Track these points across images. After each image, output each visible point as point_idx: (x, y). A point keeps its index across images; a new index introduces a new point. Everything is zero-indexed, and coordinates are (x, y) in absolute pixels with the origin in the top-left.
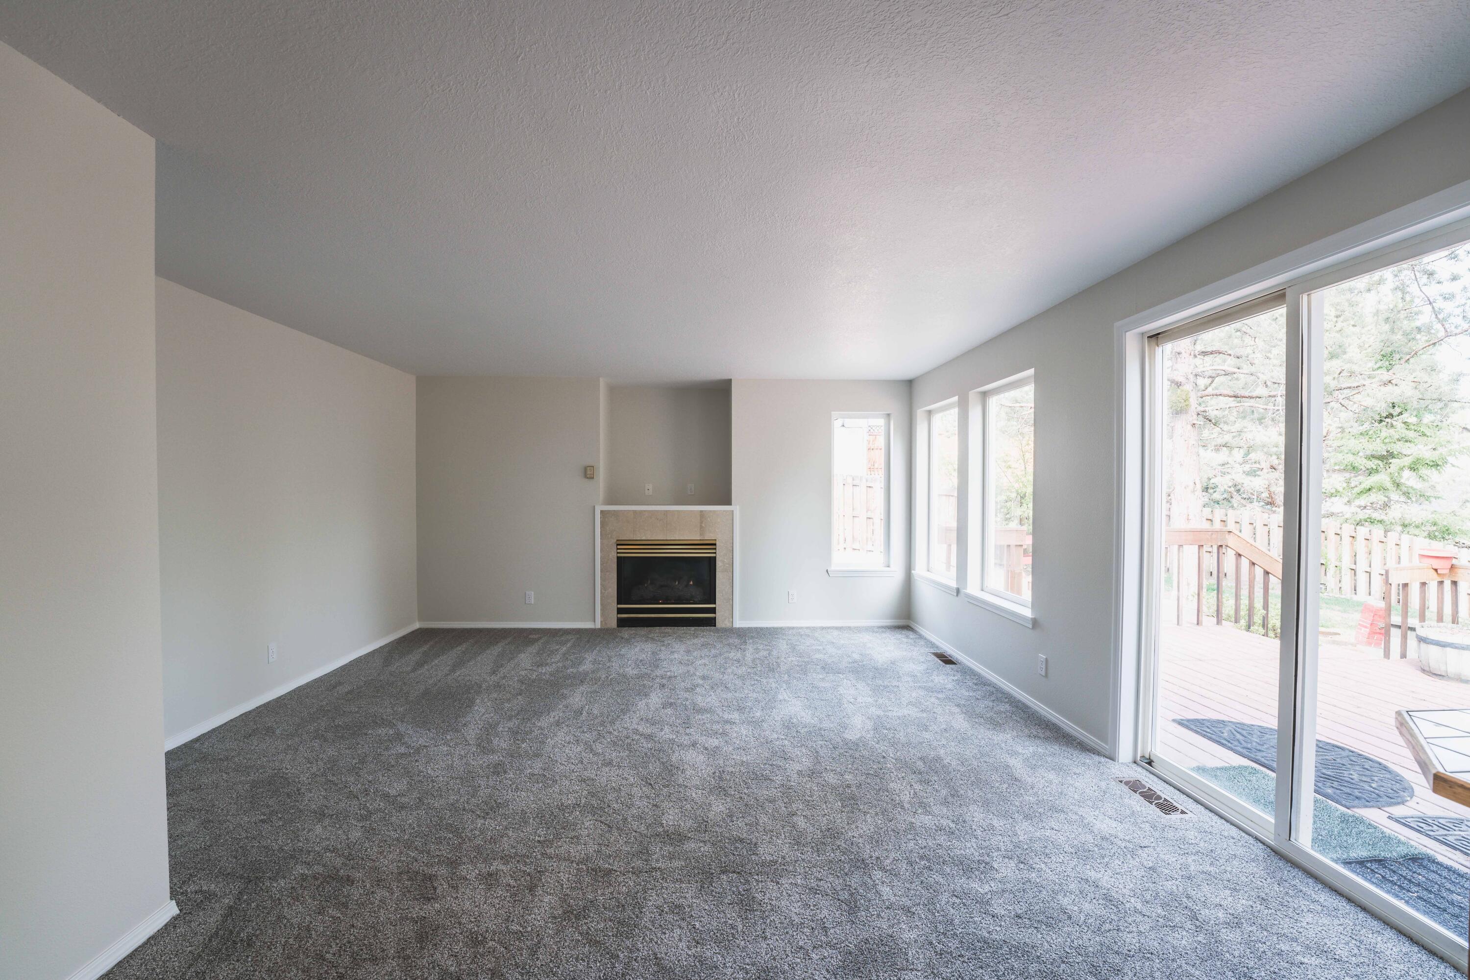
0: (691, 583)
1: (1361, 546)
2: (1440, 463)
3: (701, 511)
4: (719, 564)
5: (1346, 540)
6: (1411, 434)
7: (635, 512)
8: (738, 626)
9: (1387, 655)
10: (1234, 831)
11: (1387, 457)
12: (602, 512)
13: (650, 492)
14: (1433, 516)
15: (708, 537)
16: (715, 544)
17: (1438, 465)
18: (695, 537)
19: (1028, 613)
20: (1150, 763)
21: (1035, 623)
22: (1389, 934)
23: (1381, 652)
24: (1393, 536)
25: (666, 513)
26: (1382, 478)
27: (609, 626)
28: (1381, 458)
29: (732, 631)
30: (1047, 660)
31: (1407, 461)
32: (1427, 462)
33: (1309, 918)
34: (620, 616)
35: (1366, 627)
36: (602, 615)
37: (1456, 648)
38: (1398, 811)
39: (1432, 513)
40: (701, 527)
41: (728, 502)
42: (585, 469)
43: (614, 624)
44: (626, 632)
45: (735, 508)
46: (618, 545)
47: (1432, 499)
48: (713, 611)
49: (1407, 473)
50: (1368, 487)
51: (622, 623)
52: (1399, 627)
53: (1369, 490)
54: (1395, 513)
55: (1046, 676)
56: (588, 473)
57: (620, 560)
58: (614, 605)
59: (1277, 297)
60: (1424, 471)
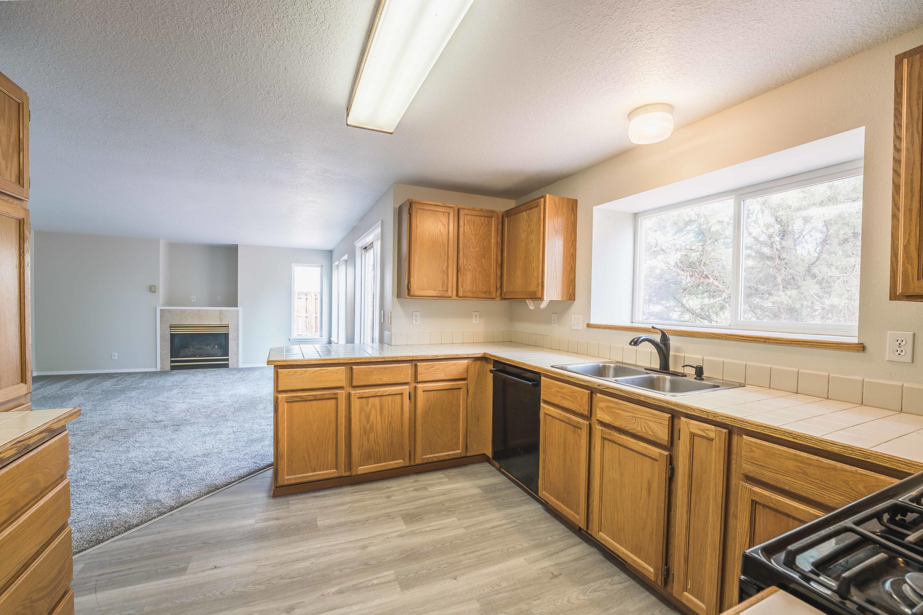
0: (216, 347)
3: (220, 310)
4: (230, 337)
7: (181, 310)
8: (241, 367)
12: (161, 310)
13: (195, 300)
15: (224, 323)
16: (228, 327)
18: (217, 323)
25: (200, 311)
27: (165, 370)
29: (239, 370)
34: (172, 364)
36: (161, 364)
40: (220, 318)
41: (236, 306)
42: (150, 288)
43: (168, 368)
44: (174, 372)
45: (240, 309)
46: (171, 327)
48: (227, 360)
51: (173, 368)
56: (152, 289)
57: (172, 336)
58: (169, 359)
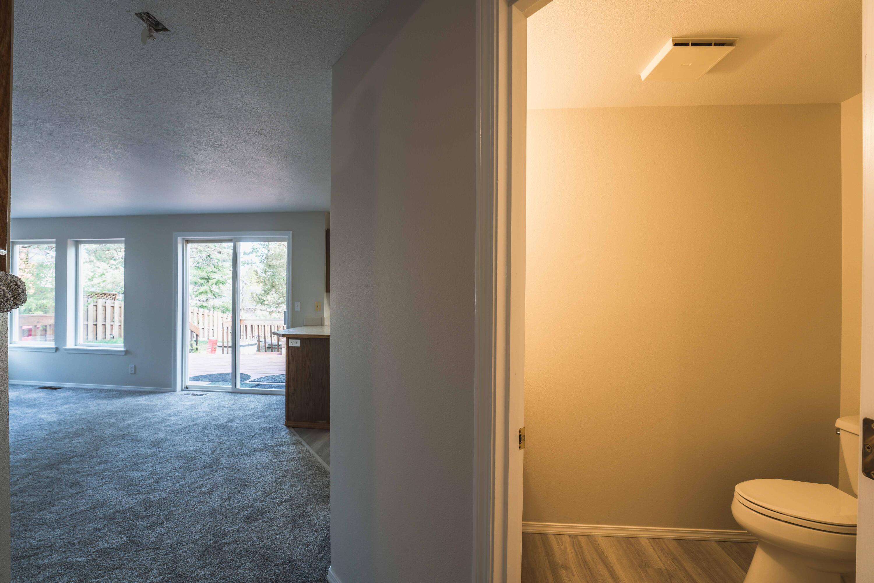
1: (200, 316)
2: (225, 282)
5: (195, 314)
6: (215, 270)
9: (223, 353)
10: (221, 393)
11: (208, 279)
14: (223, 303)
17: (224, 283)
19: (123, 349)
20: (187, 388)
21: (126, 352)
22: (259, 395)
23: (222, 351)
24: (212, 312)
26: (205, 288)
28: (206, 279)
30: (135, 367)
31: (214, 281)
32: (221, 282)
33: (245, 399)
35: (210, 348)
37: (243, 346)
38: (250, 380)
39: (222, 302)
47: (222, 297)
49: (214, 286)
50: (202, 292)
52: (221, 347)
53: (202, 293)
54: (211, 303)
55: (135, 373)
59: (230, 241)
60: (220, 285)
